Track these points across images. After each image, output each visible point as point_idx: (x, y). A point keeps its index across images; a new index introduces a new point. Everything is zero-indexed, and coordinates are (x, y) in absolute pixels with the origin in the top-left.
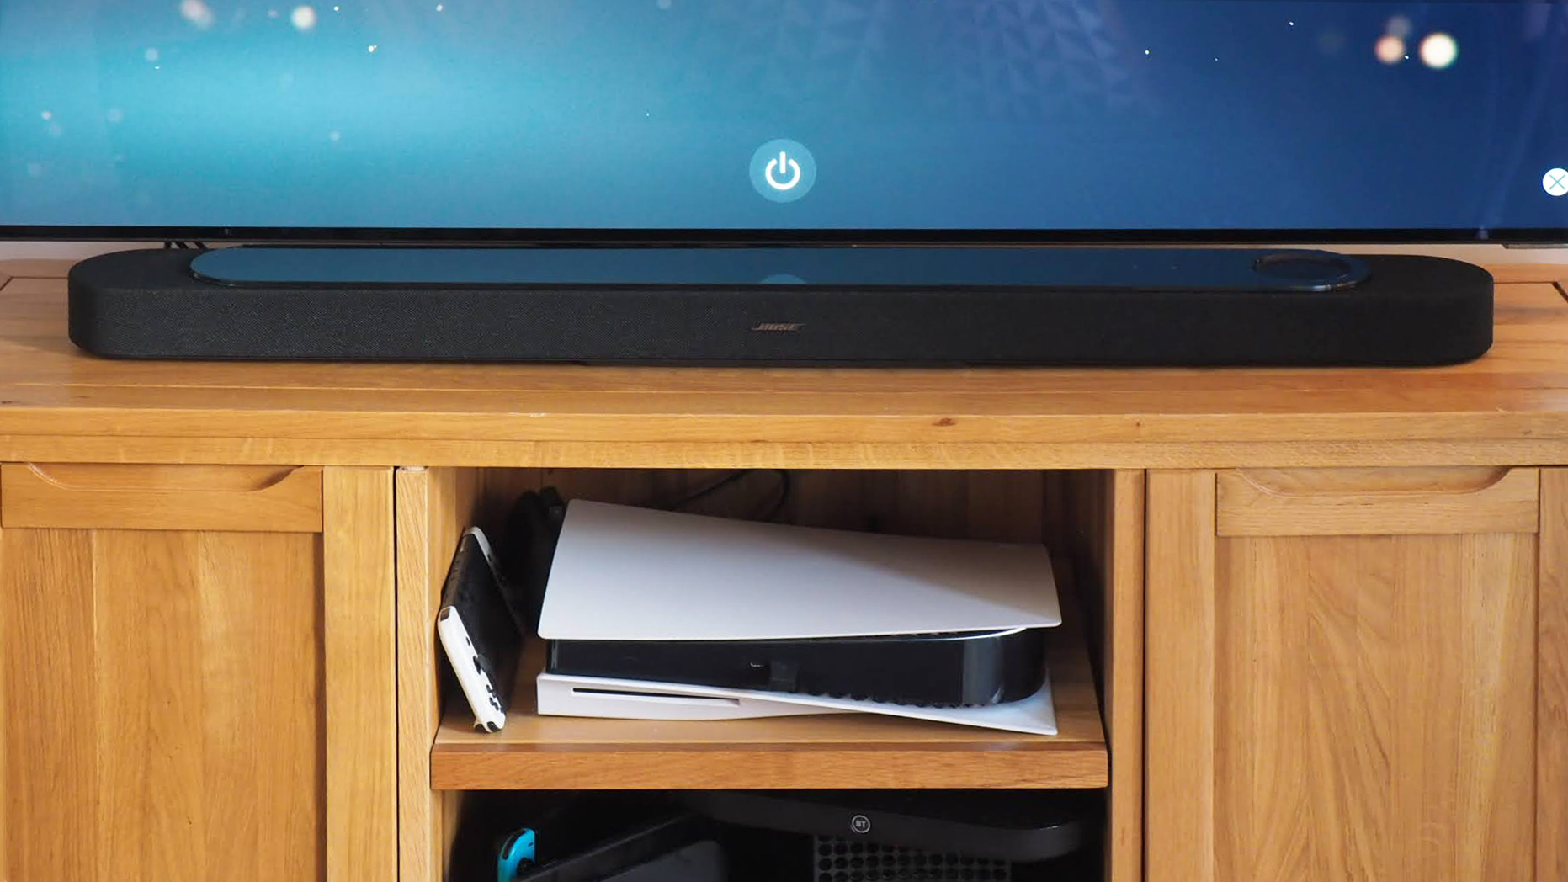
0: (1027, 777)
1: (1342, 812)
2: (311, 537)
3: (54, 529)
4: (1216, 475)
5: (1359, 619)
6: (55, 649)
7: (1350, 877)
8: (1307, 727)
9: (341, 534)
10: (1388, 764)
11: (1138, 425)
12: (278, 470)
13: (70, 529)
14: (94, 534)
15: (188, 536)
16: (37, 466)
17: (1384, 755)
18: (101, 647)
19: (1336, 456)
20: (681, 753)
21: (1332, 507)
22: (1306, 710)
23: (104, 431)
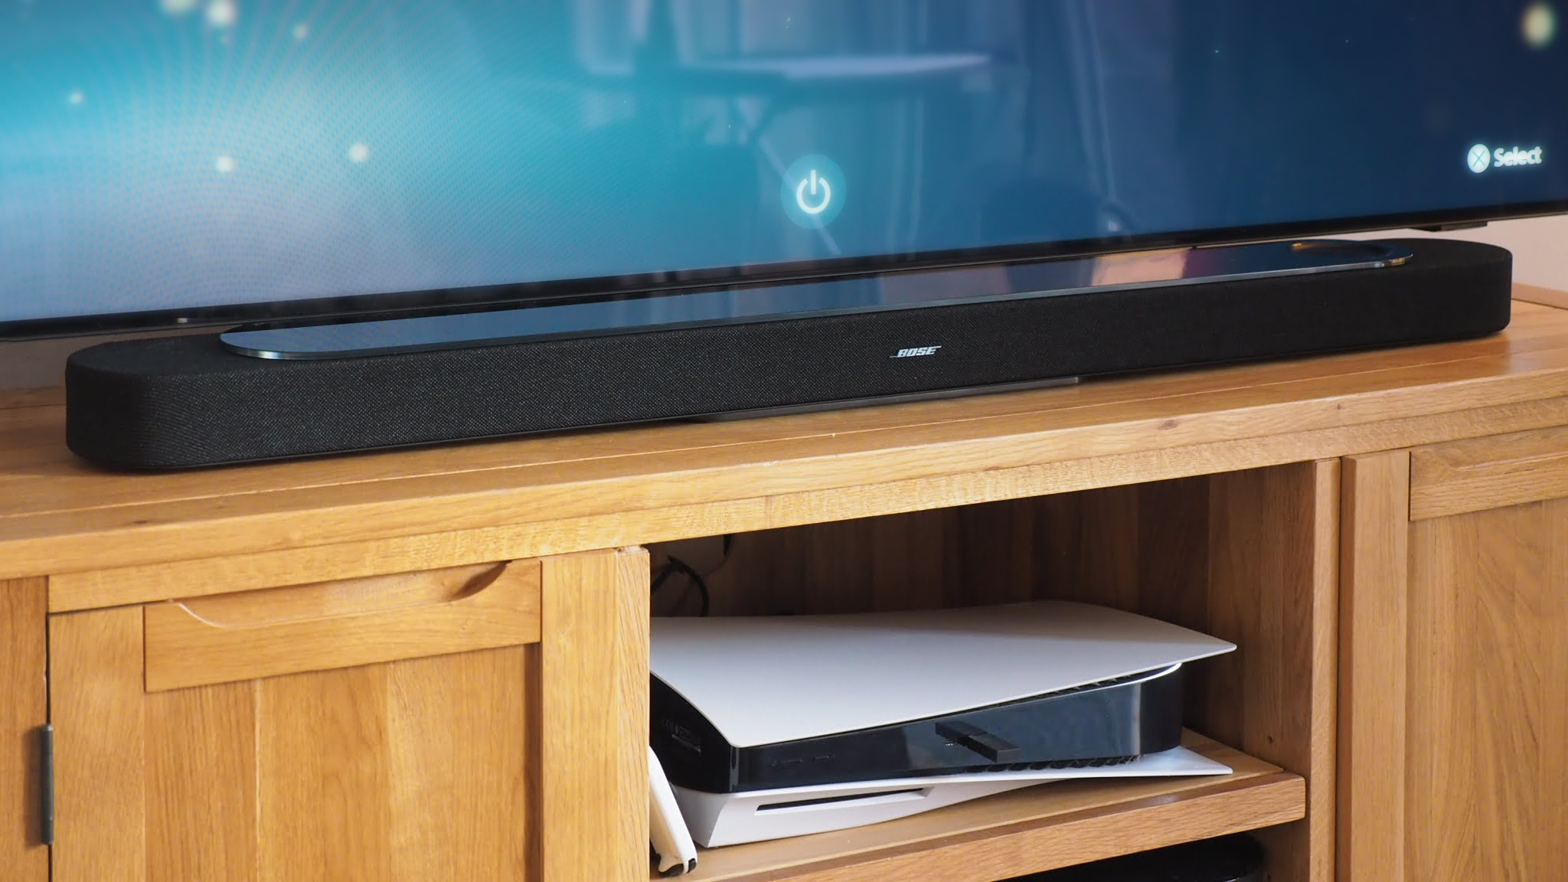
0: (1235, 820)
1: (1502, 808)
2: (521, 651)
3: (206, 686)
4: (1410, 453)
5: (1517, 595)
6: (206, 851)
7: (1507, 876)
8: (1474, 718)
9: (563, 640)
10: (1537, 747)
11: (1339, 407)
12: (479, 570)
13: (226, 683)
14: (258, 686)
15: (375, 671)
16: (185, 605)
17: (1535, 740)
18: (265, 839)
19: (1500, 423)
20: (911, 855)
21: (1501, 476)
22: (1474, 701)
23: (278, 544)
